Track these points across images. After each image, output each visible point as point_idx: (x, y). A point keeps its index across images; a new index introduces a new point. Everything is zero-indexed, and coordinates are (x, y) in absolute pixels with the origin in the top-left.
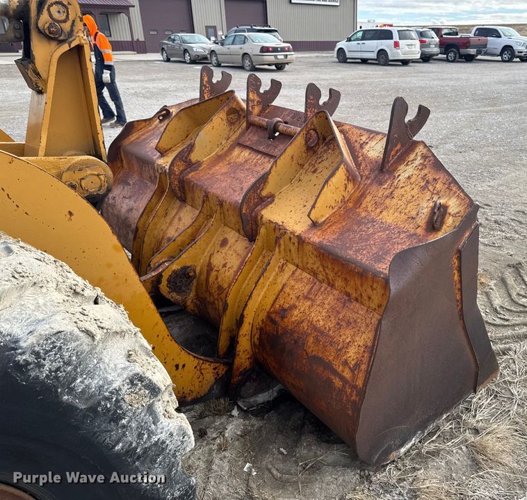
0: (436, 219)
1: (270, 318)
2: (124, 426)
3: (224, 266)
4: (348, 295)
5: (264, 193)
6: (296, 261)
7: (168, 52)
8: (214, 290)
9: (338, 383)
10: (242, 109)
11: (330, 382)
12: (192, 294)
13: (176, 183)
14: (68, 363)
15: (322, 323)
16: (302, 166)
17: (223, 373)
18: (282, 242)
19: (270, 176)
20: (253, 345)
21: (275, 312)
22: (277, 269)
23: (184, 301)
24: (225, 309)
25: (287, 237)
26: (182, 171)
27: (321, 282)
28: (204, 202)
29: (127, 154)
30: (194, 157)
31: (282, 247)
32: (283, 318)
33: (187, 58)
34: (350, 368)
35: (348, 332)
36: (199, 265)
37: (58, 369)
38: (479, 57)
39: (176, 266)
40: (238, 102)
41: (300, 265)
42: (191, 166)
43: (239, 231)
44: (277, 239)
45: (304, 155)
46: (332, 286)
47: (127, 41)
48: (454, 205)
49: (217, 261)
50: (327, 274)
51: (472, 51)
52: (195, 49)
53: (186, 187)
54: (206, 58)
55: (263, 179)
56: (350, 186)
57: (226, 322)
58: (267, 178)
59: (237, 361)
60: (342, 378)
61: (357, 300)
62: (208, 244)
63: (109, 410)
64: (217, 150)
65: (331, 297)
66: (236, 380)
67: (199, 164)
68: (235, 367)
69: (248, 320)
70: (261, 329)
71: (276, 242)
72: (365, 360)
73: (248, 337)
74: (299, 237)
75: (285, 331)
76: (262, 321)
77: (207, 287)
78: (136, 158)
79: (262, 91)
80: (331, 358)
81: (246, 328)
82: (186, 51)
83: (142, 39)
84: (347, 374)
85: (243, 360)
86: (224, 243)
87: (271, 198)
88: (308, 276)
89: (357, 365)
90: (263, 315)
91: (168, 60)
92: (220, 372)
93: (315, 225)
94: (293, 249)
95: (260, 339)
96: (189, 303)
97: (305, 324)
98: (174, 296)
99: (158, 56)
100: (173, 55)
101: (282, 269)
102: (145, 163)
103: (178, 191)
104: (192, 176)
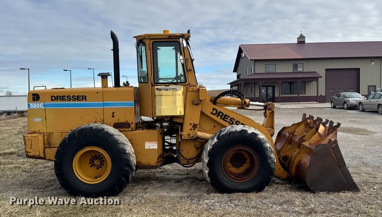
1: (299, 163)
5: (304, 139)
7: (335, 102)
13: (290, 139)
20: (296, 170)
25: (305, 147)
26: (291, 137)
27: (308, 155)
28: (294, 143)
30: (295, 134)
32: (301, 162)
33: (346, 106)
36: (290, 156)
39: (284, 155)
41: (306, 152)
42: (294, 136)
44: (303, 148)
46: (310, 155)
47: (314, 96)
48: (333, 140)
49: (293, 155)
50: (309, 153)
52: (351, 101)
53: (292, 140)
54: (357, 106)
55: (304, 136)
56: (320, 138)
57: (291, 165)
59: (292, 173)
62: (292, 151)
64: (301, 133)
66: (291, 177)
67: (296, 135)
69: (295, 164)
73: (294, 167)
74: (307, 147)
76: (297, 163)
77: (290, 160)
79: (314, 119)
82: (345, 102)
83: (324, 94)
87: (306, 140)
91: (334, 107)
93: (310, 144)
94: (305, 149)
96: (286, 165)
98: (283, 162)
99: (329, 105)
100: (337, 105)
102: (285, 136)
103: (290, 141)
104: (293, 138)
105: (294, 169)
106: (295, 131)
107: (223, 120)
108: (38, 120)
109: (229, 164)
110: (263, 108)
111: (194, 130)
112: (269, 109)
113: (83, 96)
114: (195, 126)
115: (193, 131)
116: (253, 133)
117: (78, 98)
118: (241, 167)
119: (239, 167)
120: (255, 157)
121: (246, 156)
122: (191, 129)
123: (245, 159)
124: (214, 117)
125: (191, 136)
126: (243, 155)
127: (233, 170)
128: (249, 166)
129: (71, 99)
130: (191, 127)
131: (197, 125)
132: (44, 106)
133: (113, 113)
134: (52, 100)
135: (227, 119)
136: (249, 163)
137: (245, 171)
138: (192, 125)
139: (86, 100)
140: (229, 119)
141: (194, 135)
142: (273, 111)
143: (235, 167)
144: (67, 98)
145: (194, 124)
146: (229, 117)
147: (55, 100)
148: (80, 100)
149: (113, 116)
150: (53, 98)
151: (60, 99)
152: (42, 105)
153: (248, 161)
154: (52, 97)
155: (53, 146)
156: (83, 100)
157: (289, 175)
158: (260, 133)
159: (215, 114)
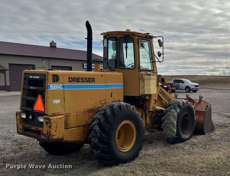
0: (207, 106)
38: (176, 91)
48: (208, 105)
51: (174, 89)
83: (9, 85)
108: (57, 101)
111: (155, 104)
113: (92, 78)
117: (89, 80)
129: (84, 80)
130: (154, 102)
131: (156, 100)
132: (63, 87)
133: (111, 94)
134: (69, 81)
139: (94, 82)
144: (81, 80)
147: (71, 81)
148: (91, 82)
149: (111, 96)
150: (71, 80)
151: (76, 80)
152: (61, 87)
154: (69, 78)
155: (69, 127)
156: (92, 82)
159: (161, 93)
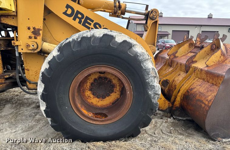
1: (187, 91)
2: (149, 77)
3: (178, 80)
4: (213, 84)
5: (194, 60)
6: (199, 77)
8: (173, 86)
9: (203, 105)
10: (194, 43)
11: (201, 106)
12: (167, 88)
13: (170, 61)
14: (144, 59)
15: (202, 91)
16: (208, 54)
17: (171, 106)
18: (196, 72)
19: (197, 56)
20: (181, 100)
21: (189, 89)
22: (193, 79)
23: (165, 90)
24: (175, 89)
25: (198, 70)
26: (173, 58)
27: (205, 81)
28: (176, 65)
29: (159, 57)
30: (177, 55)
31: (196, 73)
32: (191, 91)
34: (208, 101)
35: (210, 93)
36: (171, 81)
37: (142, 59)
39: (165, 79)
40: (193, 41)
41: (200, 78)
42: (175, 57)
43: (184, 72)
44: (195, 71)
45: (210, 51)
46: (208, 82)
49: (176, 79)
50: (207, 79)
53: (173, 62)
55: (194, 56)
56: (222, 57)
57: (175, 93)
58: (196, 56)
59: (175, 103)
60: (205, 104)
61: (215, 85)
62: (175, 75)
63: (147, 72)
64: (184, 54)
65: (207, 85)
66: (174, 108)
67: (178, 57)
68: (175, 104)
69: (181, 92)
70: (184, 94)
71: (194, 71)
72: (213, 99)
73: (180, 97)
74: (201, 69)
75: (191, 94)
76: (185, 92)
77: (172, 86)
78: (161, 58)
79: (201, 38)
80: (203, 99)
81: (180, 94)
84: (207, 103)
85: (177, 104)
86: (179, 75)
87: (196, 62)
88: (202, 80)
89: (210, 100)
90: (185, 91)
92: (170, 105)
93: (207, 66)
94: (199, 73)
95: (183, 97)
96: (166, 90)
97: (197, 92)
98: (162, 87)
101: (194, 79)
102: (163, 58)
103: (170, 63)
104: (175, 59)
105: (178, 99)
106: (176, 52)
107: (84, 25)
109: (88, 93)
110: (143, 17)
111: (35, 38)
112: (152, 19)
114: (36, 32)
115: (33, 40)
116: (125, 41)
118: (107, 98)
119: (103, 97)
120: (126, 85)
121: (115, 81)
122: (30, 37)
123: (113, 86)
124: (70, 20)
125: (30, 48)
126: (110, 81)
127: (95, 101)
128: (118, 96)
130: (29, 33)
131: (39, 30)
135: (90, 24)
136: (118, 93)
137: (113, 104)
138: (32, 30)
140: (92, 24)
141: (35, 46)
142: (156, 22)
143: (98, 98)
145: (34, 28)
146: (92, 21)
153: (118, 89)
157: (171, 105)
158: (137, 43)
159: (69, 16)
